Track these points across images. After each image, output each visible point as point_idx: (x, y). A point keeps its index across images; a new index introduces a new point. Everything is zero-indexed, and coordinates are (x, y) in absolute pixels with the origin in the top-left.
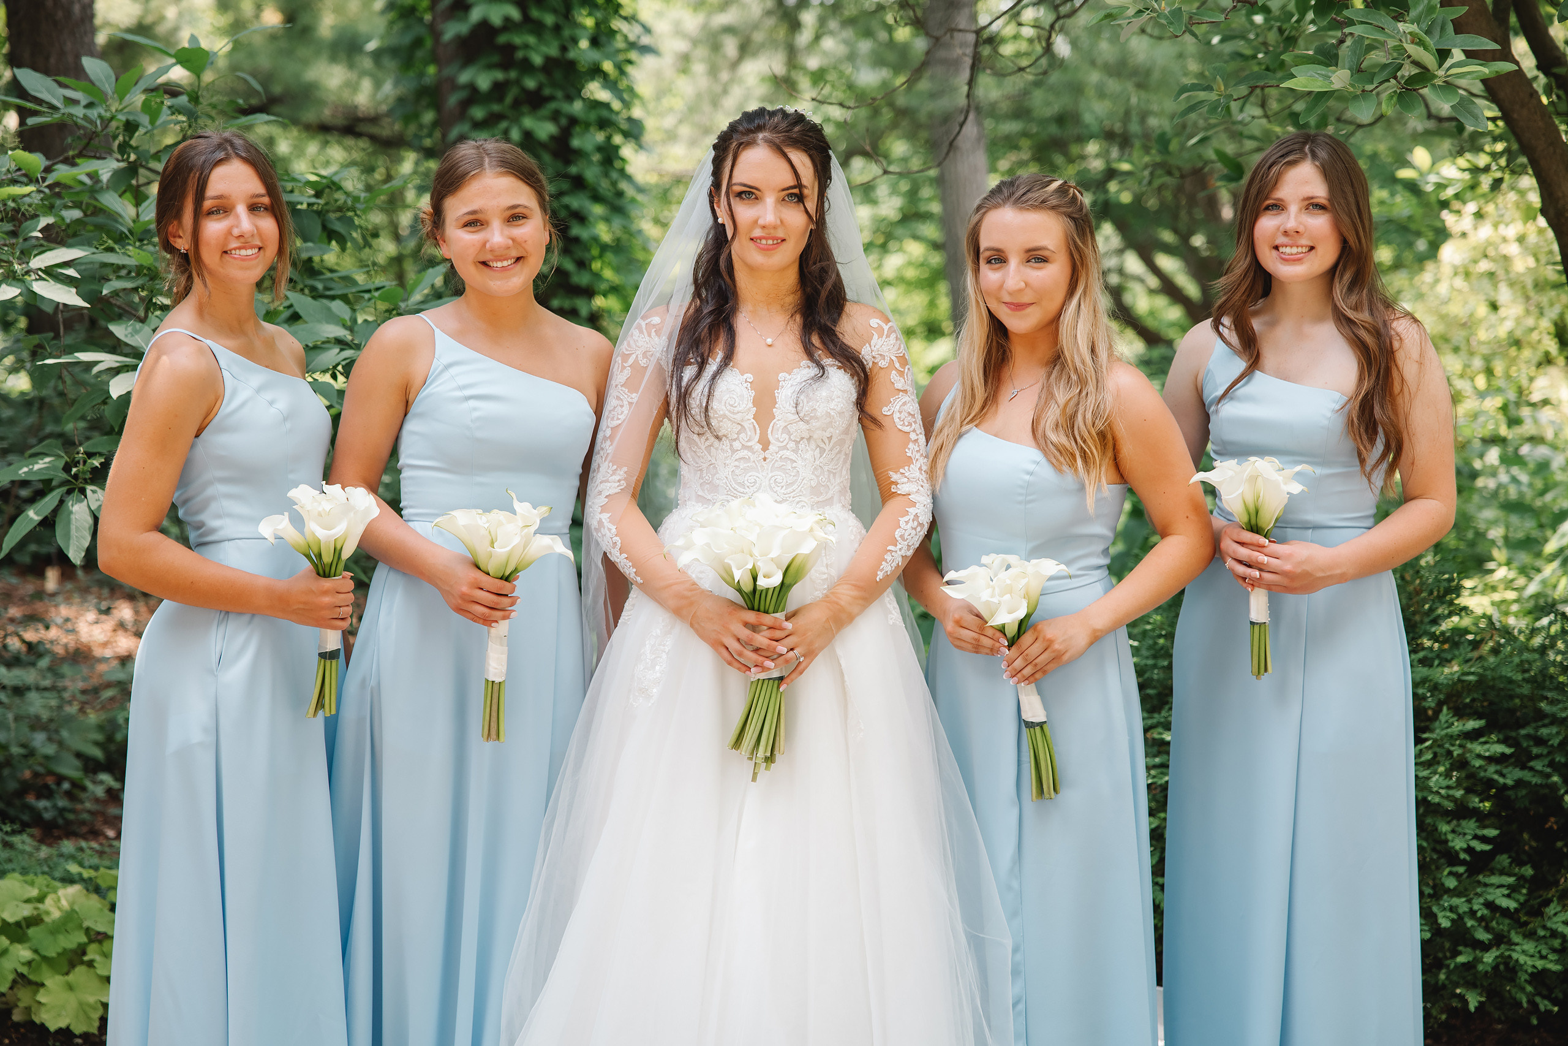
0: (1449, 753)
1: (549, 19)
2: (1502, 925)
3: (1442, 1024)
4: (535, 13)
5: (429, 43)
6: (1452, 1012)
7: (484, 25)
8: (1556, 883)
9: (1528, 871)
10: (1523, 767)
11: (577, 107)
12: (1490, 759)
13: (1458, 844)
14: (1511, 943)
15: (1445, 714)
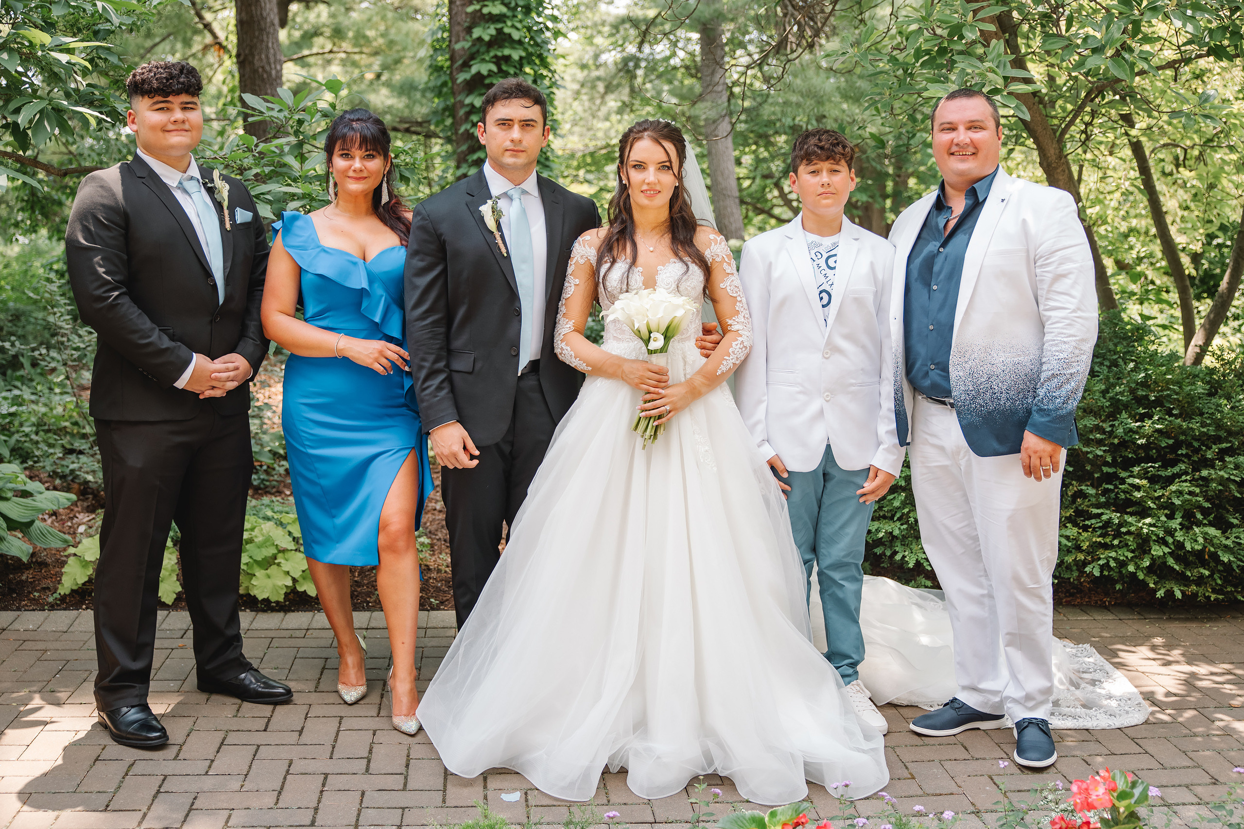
4: (504, 68)
7: (478, 74)
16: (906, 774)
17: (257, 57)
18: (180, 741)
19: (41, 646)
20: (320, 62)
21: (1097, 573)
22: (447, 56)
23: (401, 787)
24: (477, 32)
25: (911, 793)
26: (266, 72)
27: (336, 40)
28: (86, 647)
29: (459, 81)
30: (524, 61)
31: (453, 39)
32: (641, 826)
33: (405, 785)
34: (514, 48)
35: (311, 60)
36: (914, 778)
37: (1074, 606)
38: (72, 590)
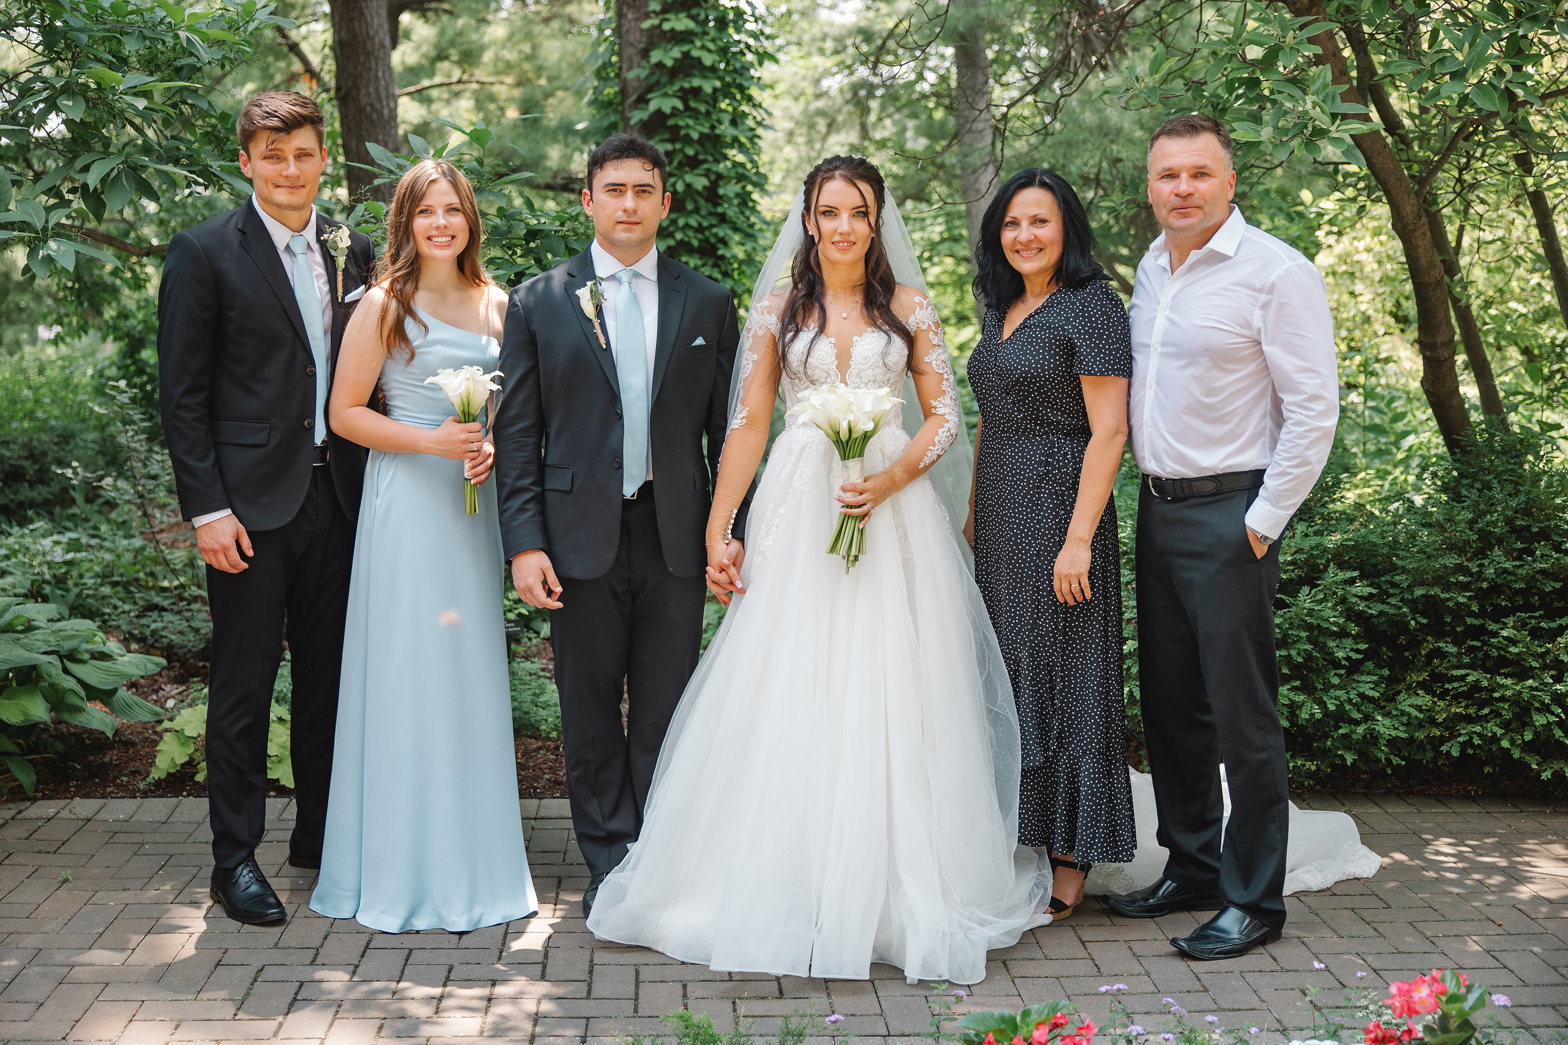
0: (1335, 593)
1: (703, 108)
2: (1369, 708)
3: (1328, 775)
4: (693, 104)
5: (621, 125)
6: (1333, 766)
7: (659, 112)
8: (1404, 680)
9: (1386, 672)
10: (1383, 602)
11: (723, 167)
12: (1361, 598)
13: (1340, 654)
14: (1374, 720)
15: (1332, 568)
16: (1197, 986)
17: (363, 92)
18: (317, 944)
19: (136, 838)
20: (446, 96)
21: (1455, 753)
22: (617, 89)
23: (584, 995)
24: (656, 56)
25: (1202, 1007)
26: (376, 111)
27: (466, 66)
28: (191, 839)
29: (633, 122)
30: (719, 94)
31: (625, 66)
32: (871, 1040)
33: (589, 992)
34: (705, 77)
35: (434, 93)
36: (1206, 991)
37: (1429, 796)
38: (169, 774)
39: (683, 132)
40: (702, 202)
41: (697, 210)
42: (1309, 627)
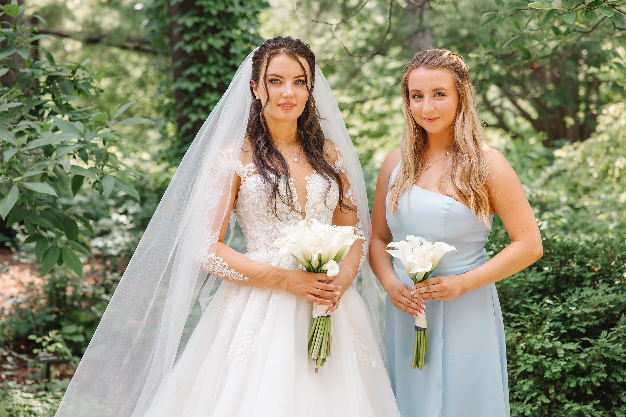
39: (206, 10)
40: (219, 57)
41: (216, 63)
42: (605, 360)
